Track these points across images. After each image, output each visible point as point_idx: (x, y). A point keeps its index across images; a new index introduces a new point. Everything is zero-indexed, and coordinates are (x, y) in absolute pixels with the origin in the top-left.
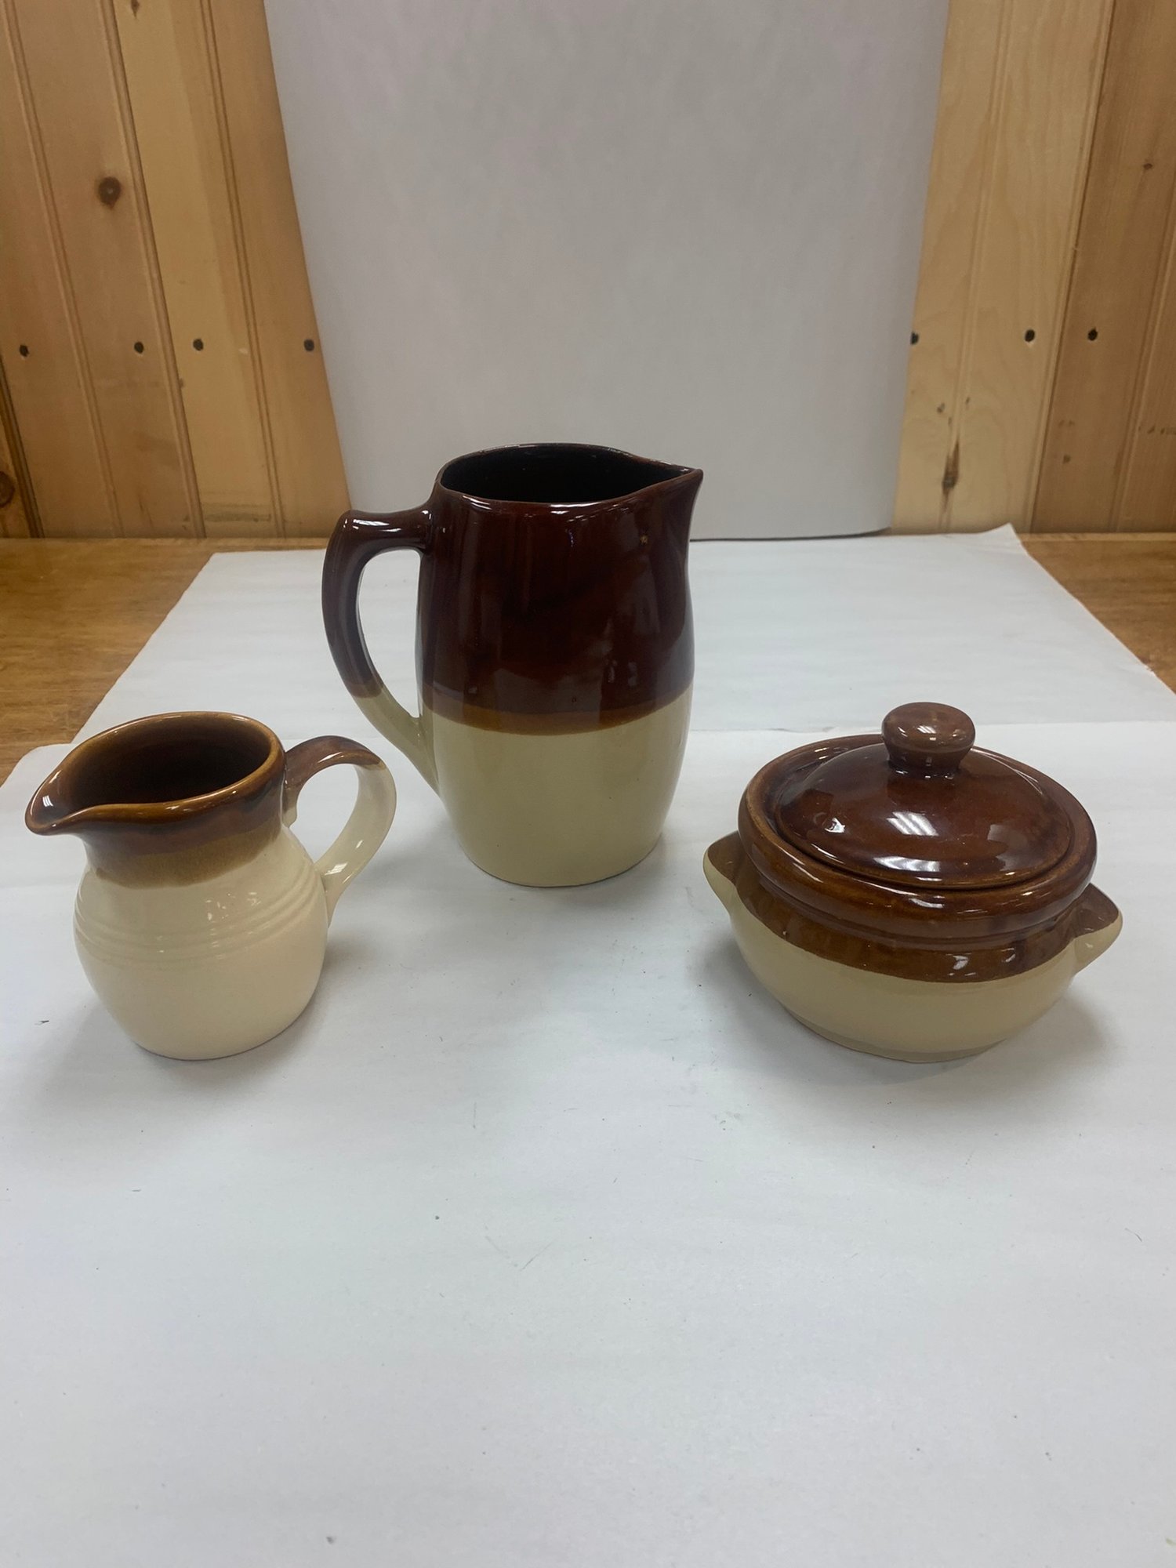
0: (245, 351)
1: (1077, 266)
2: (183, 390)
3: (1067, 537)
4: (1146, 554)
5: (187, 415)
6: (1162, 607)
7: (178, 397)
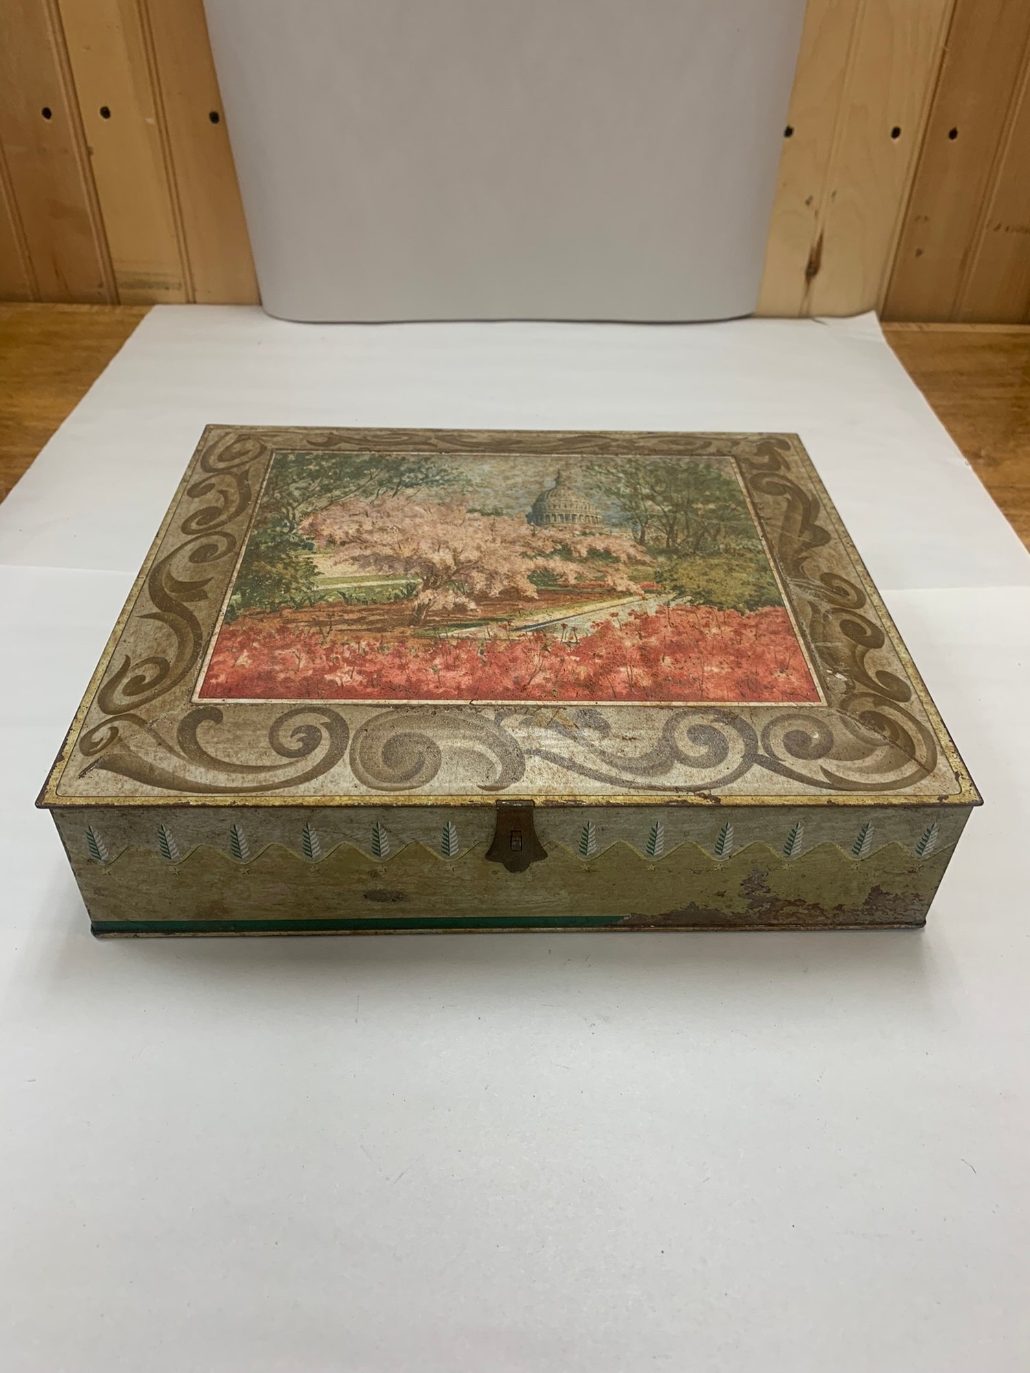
0: (151, 120)
1: (945, 66)
2: (93, 158)
3: (914, 327)
4: (983, 347)
5: (97, 183)
6: (994, 402)
7: (87, 166)
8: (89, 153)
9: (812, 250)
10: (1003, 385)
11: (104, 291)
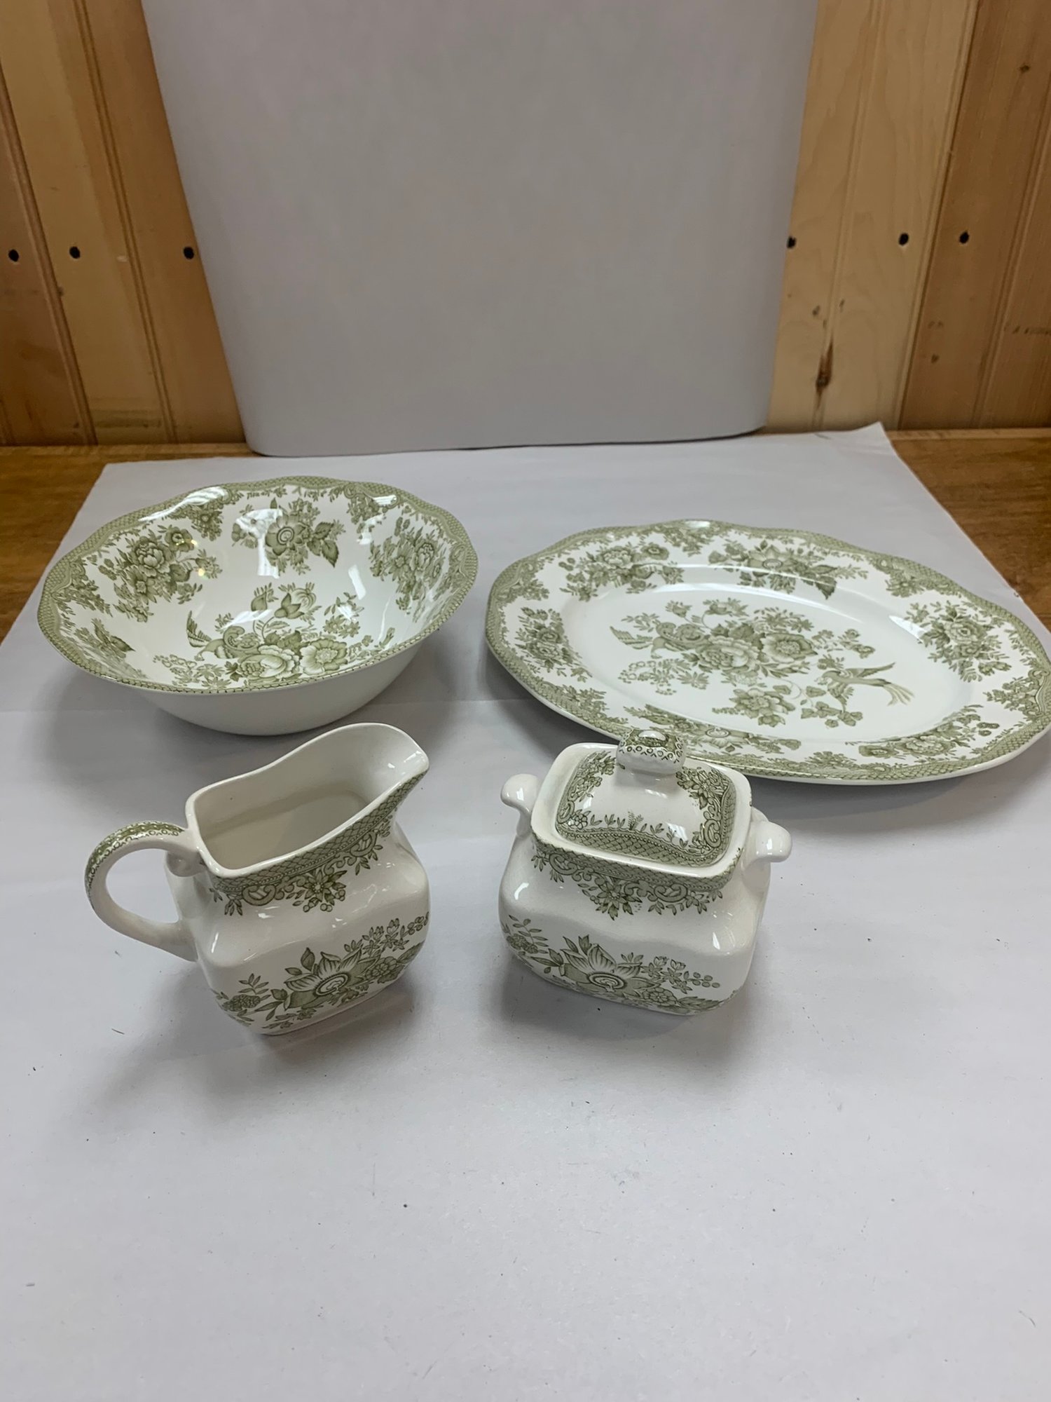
0: (123, 258)
1: (951, 170)
2: (63, 298)
3: (934, 435)
4: (1007, 455)
5: (69, 323)
6: (1026, 518)
7: (58, 306)
8: (60, 293)
11: (80, 431)
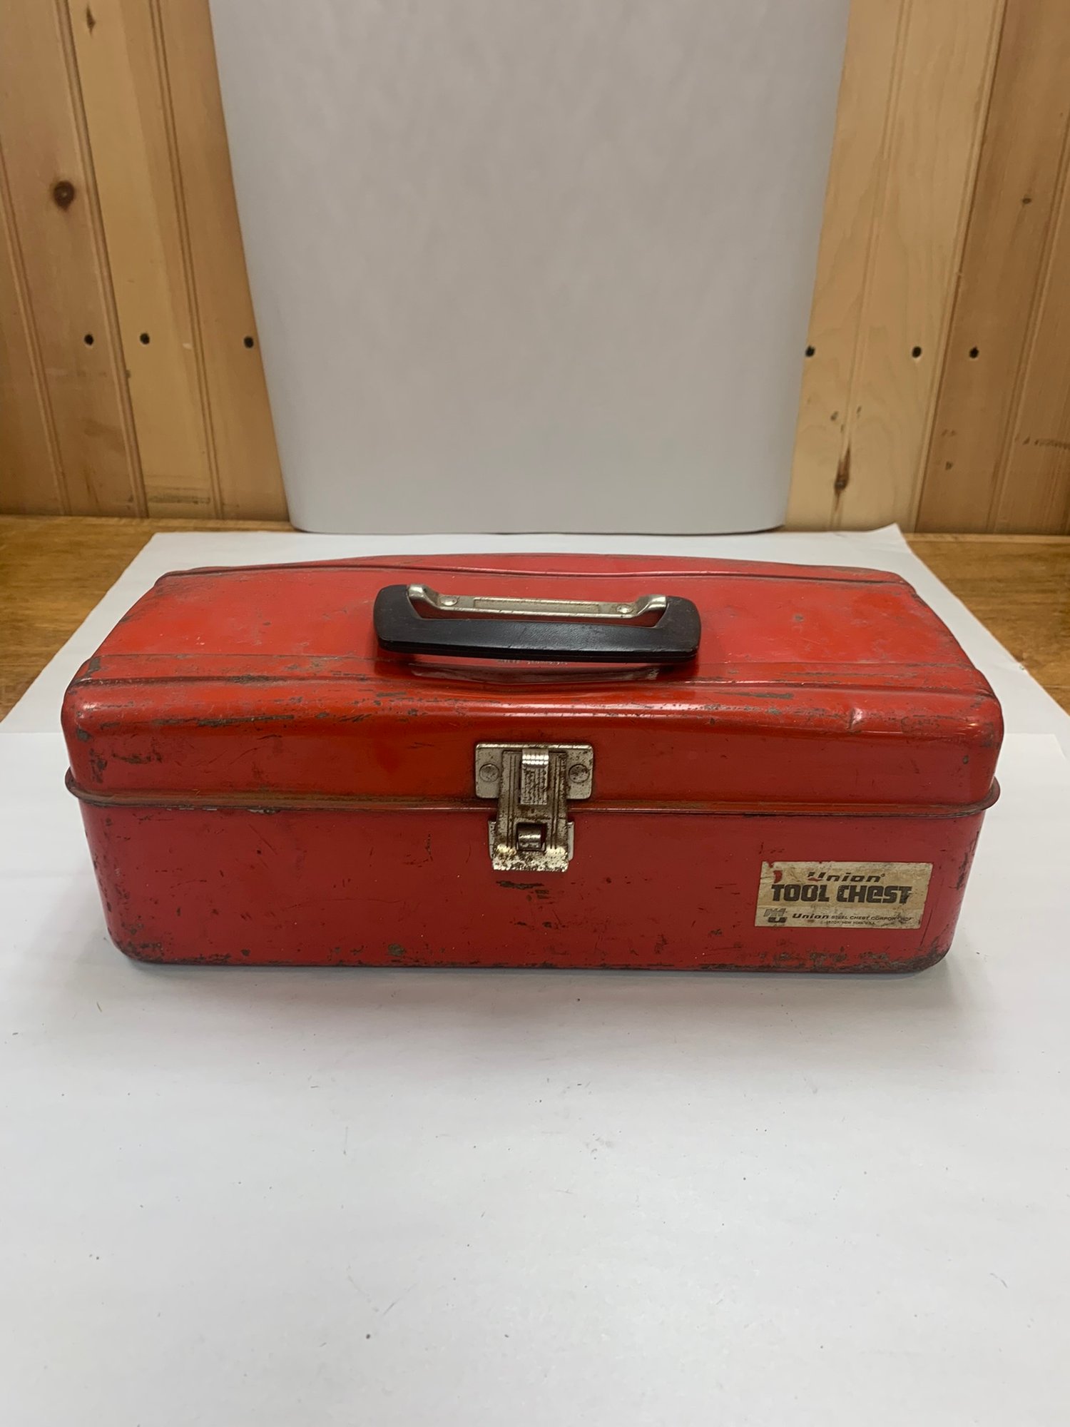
0: (188, 346)
1: (960, 290)
2: (130, 380)
3: (949, 538)
4: (1021, 556)
5: (133, 403)
6: (1034, 607)
7: (124, 388)
8: (127, 375)
9: (840, 464)
10: (1044, 591)
11: (134, 505)
